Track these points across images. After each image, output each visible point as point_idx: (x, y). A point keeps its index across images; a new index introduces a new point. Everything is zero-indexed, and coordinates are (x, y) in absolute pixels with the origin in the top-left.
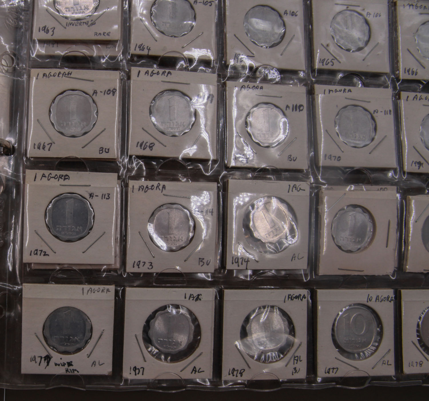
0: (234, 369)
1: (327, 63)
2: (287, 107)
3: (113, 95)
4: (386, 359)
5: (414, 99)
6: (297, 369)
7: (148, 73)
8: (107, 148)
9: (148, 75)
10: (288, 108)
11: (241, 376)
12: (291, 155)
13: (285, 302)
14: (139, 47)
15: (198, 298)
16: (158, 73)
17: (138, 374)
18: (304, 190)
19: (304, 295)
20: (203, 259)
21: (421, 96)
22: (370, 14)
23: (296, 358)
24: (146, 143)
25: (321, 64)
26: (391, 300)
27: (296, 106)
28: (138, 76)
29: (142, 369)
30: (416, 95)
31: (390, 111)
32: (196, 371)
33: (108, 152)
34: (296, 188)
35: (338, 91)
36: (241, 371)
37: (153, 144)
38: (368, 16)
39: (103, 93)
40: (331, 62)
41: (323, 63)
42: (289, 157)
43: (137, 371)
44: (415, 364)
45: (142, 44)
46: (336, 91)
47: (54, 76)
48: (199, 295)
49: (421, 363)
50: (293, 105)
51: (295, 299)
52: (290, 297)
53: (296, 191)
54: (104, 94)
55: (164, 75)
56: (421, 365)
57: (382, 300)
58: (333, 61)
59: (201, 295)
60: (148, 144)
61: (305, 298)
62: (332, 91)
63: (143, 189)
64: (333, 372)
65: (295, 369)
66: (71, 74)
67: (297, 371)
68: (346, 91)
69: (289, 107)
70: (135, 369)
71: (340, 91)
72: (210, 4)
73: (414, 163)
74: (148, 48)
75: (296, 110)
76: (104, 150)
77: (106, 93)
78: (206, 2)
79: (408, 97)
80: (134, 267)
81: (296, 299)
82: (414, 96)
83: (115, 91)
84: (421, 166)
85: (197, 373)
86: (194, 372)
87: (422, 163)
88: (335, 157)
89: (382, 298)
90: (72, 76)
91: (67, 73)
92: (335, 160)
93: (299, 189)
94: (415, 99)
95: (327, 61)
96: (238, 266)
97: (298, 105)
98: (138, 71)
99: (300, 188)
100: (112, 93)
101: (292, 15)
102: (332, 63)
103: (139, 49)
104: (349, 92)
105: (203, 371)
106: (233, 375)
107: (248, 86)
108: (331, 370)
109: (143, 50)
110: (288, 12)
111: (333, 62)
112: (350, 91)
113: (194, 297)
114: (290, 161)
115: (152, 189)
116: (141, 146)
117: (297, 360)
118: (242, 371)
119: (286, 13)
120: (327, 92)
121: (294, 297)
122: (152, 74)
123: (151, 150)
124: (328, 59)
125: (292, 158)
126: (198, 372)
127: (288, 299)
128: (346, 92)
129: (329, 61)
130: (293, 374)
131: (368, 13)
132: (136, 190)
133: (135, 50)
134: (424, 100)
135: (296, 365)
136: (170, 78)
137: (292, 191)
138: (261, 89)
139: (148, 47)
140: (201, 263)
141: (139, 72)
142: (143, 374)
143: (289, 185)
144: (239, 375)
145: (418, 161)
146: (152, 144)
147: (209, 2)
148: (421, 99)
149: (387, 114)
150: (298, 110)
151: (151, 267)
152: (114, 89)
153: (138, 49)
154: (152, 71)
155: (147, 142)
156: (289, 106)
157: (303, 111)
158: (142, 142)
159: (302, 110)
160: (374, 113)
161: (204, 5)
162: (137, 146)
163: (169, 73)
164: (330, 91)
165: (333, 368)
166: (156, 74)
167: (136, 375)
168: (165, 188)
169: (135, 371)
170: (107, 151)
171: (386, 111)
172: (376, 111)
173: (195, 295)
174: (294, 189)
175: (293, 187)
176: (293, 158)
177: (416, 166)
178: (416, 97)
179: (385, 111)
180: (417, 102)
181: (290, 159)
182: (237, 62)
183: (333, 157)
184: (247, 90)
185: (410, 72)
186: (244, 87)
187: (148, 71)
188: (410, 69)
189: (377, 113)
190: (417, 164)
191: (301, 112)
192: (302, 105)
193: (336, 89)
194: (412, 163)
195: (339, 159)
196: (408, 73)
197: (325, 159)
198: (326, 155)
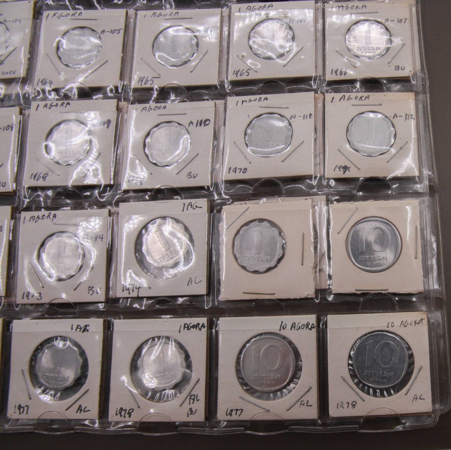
0: (122, 408)
1: (241, 74)
2: (191, 123)
3: (12, 131)
4: (305, 399)
5: (340, 100)
6: (194, 410)
7: (47, 106)
8: (4, 182)
9: (46, 108)
10: (191, 125)
11: (130, 417)
12: (191, 172)
13: (180, 332)
14: (42, 82)
15: (85, 329)
16: (57, 105)
17: (23, 413)
18: (201, 208)
19: (203, 324)
20: (93, 287)
21: (349, 96)
22: (293, 20)
23: (193, 397)
24: (40, 174)
25: (235, 75)
26: (312, 327)
27: (201, 121)
28: (36, 110)
29: (27, 407)
30: (344, 96)
31: (311, 115)
32: (81, 410)
34: (191, 205)
35: (252, 101)
36: (129, 411)
37: (47, 175)
38: (292, 22)
39: (3, 129)
40: (246, 72)
41: (237, 74)
42: (189, 174)
43: (22, 410)
44: (345, 405)
45: (45, 79)
46: (250, 101)
48: (86, 326)
49: (354, 403)
50: (198, 121)
51: (192, 329)
52: (186, 326)
53: (192, 209)
54: (3, 131)
55: (63, 106)
56: (354, 406)
57: (299, 328)
58: (248, 71)
59: (89, 325)
60: (42, 175)
61: (204, 327)
62: (246, 101)
63: (33, 220)
64: (236, 414)
65: (191, 410)
67: (194, 412)
68: (261, 100)
69: (193, 123)
70: (20, 407)
71: (255, 100)
72: (118, 32)
73: (337, 167)
74: (51, 82)
75: (201, 125)
76: (1, 184)
77: (5, 129)
78: (113, 31)
79: (333, 98)
80: (23, 298)
81: (194, 328)
82: (341, 97)
84: (347, 171)
85: (82, 412)
86: (79, 411)
87: (348, 166)
88: (241, 169)
89: (300, 325)
92: (240, 173)
93: (194, 207)
94: (342, 99)
95: (241, 72)
96: (129, 293)
97: (203, 120)
98: (37, 105)
99: (196, 206)
100: (10, 128)
101: (207, 32)
102: (247, 74)
103: (41, 84)
104: (265, 100)
105: (89, 411)
106: (121, 416)
107: (150, 107)
108: (234, 412)
109: (45, 84)
111: (248, 72)
113: (81, 328)
114: (190, 178)
115: (42, 219)
116: (35, 177)
117: (194, 400)
118: (131, 411)
119: (200, 30)
120: (240, 102)
121: (191, 327)
122: (50, 107)
123: (44, 180)
124: (243, 70)
125: (192, 176)
126: (84, 412)
127: (184, 329)
129: (244, 71)
130: (188, 416)
132: (27, 221)
133: (37, 85)
134: (354, 99)
135: (192, 406)
136: (68, 109)
137: (187, 209)
138: (164, 109)
139: (50, 80)
140: (91, 292)
141: (38, 106)
142: (27, 413)
143: (184, 204)
144: (127, 416)
145: (343, 165)
146: (45, 174)
147: (117, 30)
148: (350, 98)
149: (306, 118)
150: (203, 124)
151: (40, 298)
154: (51, 104)
155: (41, 173)
156: (193, 122)
157: (208, 126)
158: (36, 173)
159: (208, 124)
160: (291, 119)
161: (112, 34)
162: (31, 178)
163: (68, 104)
165: (237, 410)
166: (55, 106)
167: (20, 414)
168: (55, 217)
169: (19, 409)
170: (4, 185)
171: (306, 116)
172: (294, 116)
173: (82, 325)
174: (190, 207)
175: (189, 205)
176: (194, 175)
177: (340, 170)
178: (343, 97)
179: (304, 116)
180: (345, 103)
181: (190, 176)
182: (141, 85)
183: (239, 169)
184: (148, 112)
185: (338, 73)
186: (145, 109)
187: (47, 104)
188: (338, 69)
189: (294, 118)
190: (342, 168)
191: (206, 126)
192: (209, 120)
193: (250, 99)
194: (336, 167)
195: (245, 170)
196: (335, 74)
197: (229, 173)
198: (230, 169)
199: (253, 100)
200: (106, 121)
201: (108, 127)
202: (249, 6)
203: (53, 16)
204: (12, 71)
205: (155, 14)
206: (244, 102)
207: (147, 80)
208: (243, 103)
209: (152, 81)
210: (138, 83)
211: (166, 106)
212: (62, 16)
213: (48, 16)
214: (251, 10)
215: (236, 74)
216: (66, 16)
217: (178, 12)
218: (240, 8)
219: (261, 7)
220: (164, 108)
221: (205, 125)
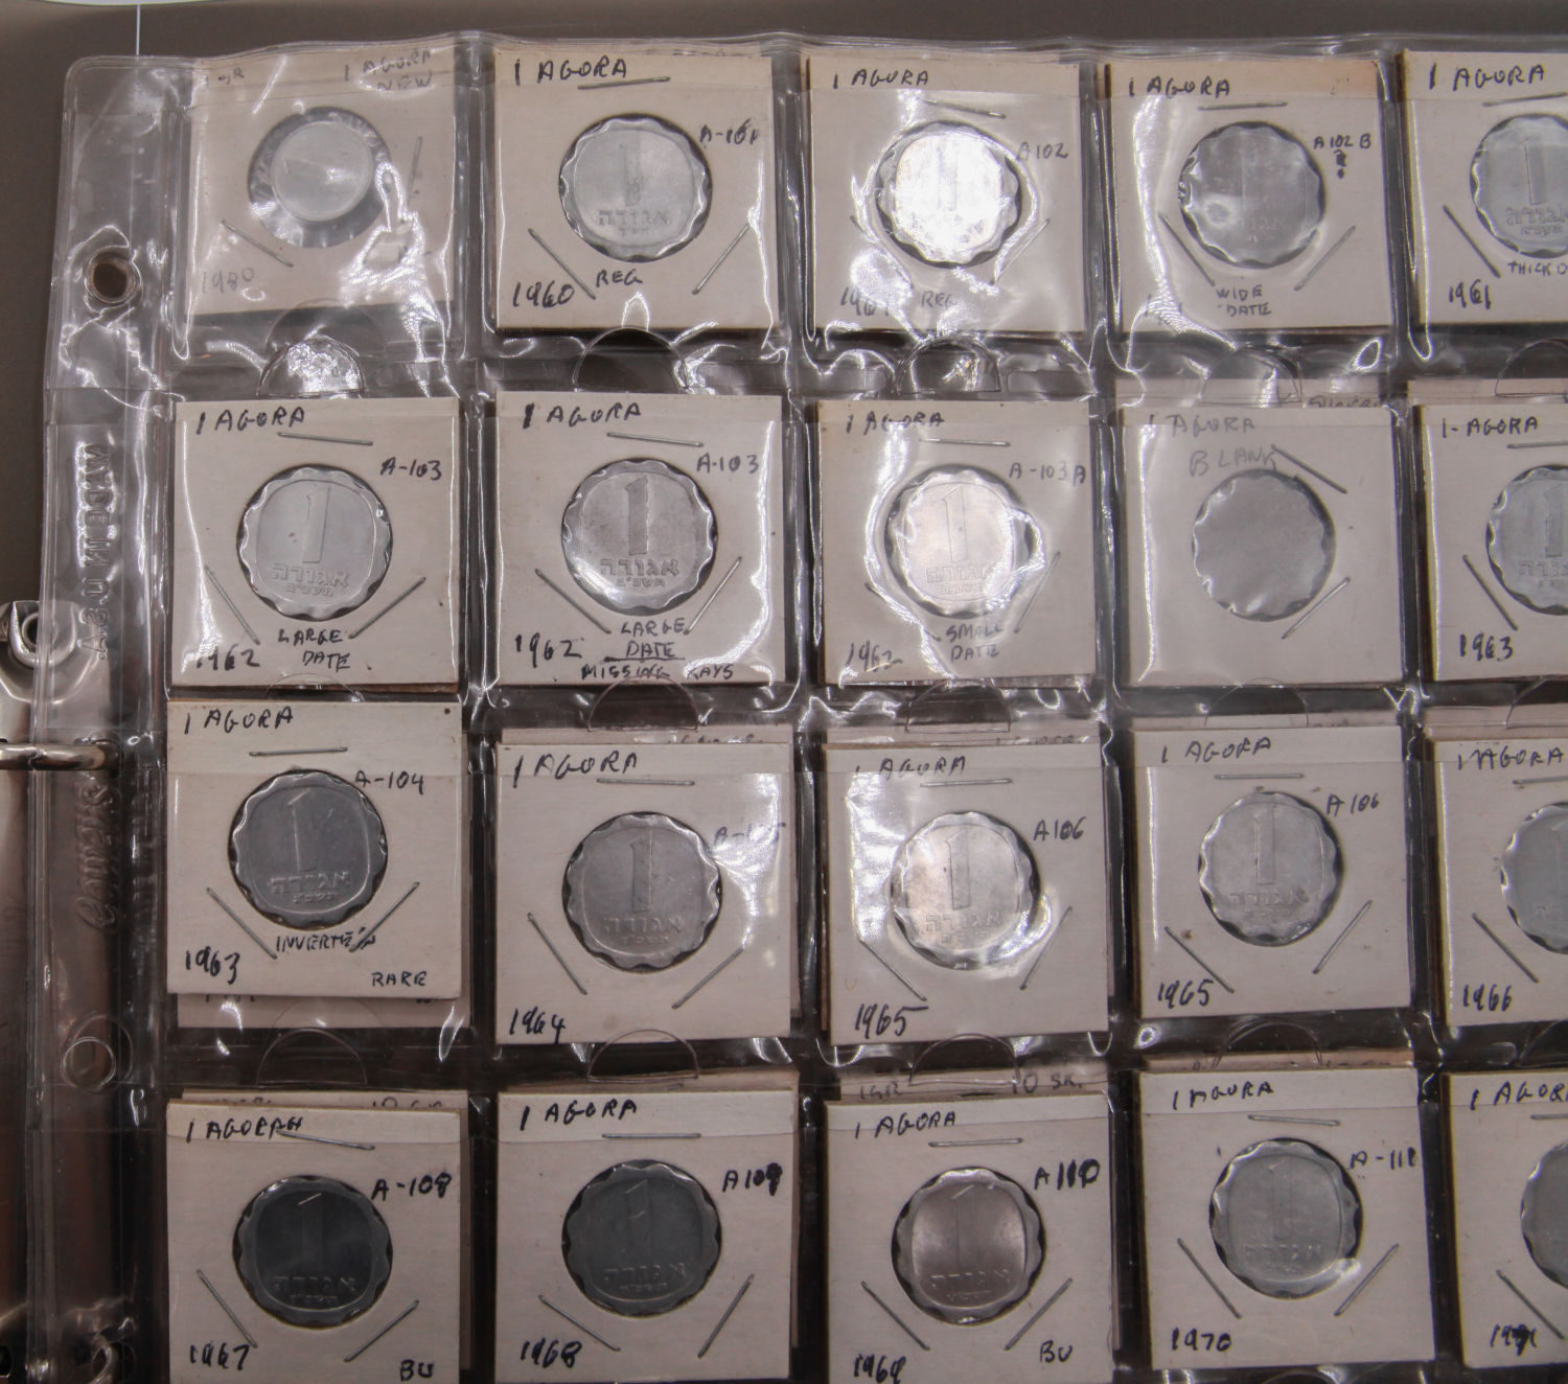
1: (1185, 998)
2: (1041, 1174)
3: (441, 1195)
5: (1497, 1098)
7: (556, 1114)
8: (426, 1363)
9: (556, 1120)
10: (1042, 1181)
12: (1051, 1343)
14: (527, 1022)
16: (590, 1110)
21: (1524, 1085)
22: (1339, 802)
24: (552, 1345)
25: (1165, 1002)
27: (1073, 1166)
28: (522, 1128)
30: (1507, 1085)
31: (1411, 1152)
33: (429, 1376)
35: (1222, 1094)
37: (576, 1346)
38: (1333, 808)
39: (408, 1188)
40: (1200, 991)
41: (1170, 998)
42: (1045, 1347)
45: (536, 1009)
46: (1217, 1093)
47: (244, 1132)
50: (1061, 1167)
54: (411, 1193)
55: (612, 1114)
58: (1206, 987)
60: (559, 1348)
62: (1203, 1094)
66: (298, 1125)
68: (1252, 1090)
69: (1046, 1176)
71: (1232, 1092)
73: (1500, 1333)
74: (557, 1023)
75: (1071, 1182)
76: (415, 1368)
77: (416, 1187)
79: (1476, 1094)
82: (1498, 1089)
83: (446, 1180)
84: (1528, 1342)
87: (1530, 1329)
88: (1211, 1336)
90: (302, 1131)
91: (285, 1122)
92: (1208, 1348)
94: (1503, 1099)
95: (1184, 991)
97: (1079, 1164)
98: (523, 1109)
100: (435, 1187)
101: (1064, 836)
102: (1202, 997)
103: (525, 1027)
104: (1264, 1093)
107: (903, 1116)
109: (538, 1030)
110: (1050, 828)
111: (1205, 992)
112: (1266, 1088)
116: (536, 1354)
119: (1041, 832)
120: (1184, 1099)
122: (570, 1115)
123: (570, 1366)
124: (1190, 983)
125: (1056, 1353)
128: (1250, 1095)
129: (1193, 988)
131: (1334, 800)
133: (512, 1032)
134: (1536, 1098)
136: (630, 1124)
138: (950, 1123)
139: (554, 1017)
141: (527, 1111)
145: (1516, 1326)
146: (571, 1345)
148: (1526, 1095)
149: (1400, 1164)
150: (1078, 1180)
152: (444, 1175)
153: (520, 1028)
154: (571, 1106)
155: (557, 1342)
156: (1047, 1171)
157: (1094, 1183)
158: (540, 1340)
159: (1093, 1179)
160: (1352, 1166)
161: (751, 844)
162: (523, 1357)
163: (629, 1105)
164: (1193, 1095)
166: (584, 1115)
170: (425, 1370)
171: (1397, 1156)
172: (1362, 1157)
176: (1060, 1349)
177: (1508, 1343)
178: (1506, 1091)
179: (1393, 1155)
180: (1511, 1111)
181: (1049, 1356)
182: (867, 1037)
183: (1204, 1336)
184: (900, 1134)
185: (1485, 1000)
186: (888, 1122)
187: (556, 1106)
188: (1482, 989)
189: (1363, 1162)
190: (1514, 1336)
191: (1088, 1185)
192: (1094, 1163)
193: (1217, 1088)
194: (1495, 1334)
195: (1225, 1342)
196: (1476, 1004)
197: (1175, 1347)
198: (1176, 1334)
199: (1225, 1092)
200: (765, 1171)
201: (773, 1190)
202: (1194, 743)
203: (537, 770)
204: (409, 974)
205: (888, 765)
206: (1199, 1099)
207: (884, 1019)
208: (1193, 1099)
209: (900, 1023)
210: (857, 1028)
211: (953, 1114)
212: (569, 769)
213: (518, 769)
214: (1202, 756)
215: (1167, 998)
216: (582, 768)
217: (963, 758)
218: (1165, 751)
219: (1232, 746)
220: (947, 1119)
221: (1085, 1181)
